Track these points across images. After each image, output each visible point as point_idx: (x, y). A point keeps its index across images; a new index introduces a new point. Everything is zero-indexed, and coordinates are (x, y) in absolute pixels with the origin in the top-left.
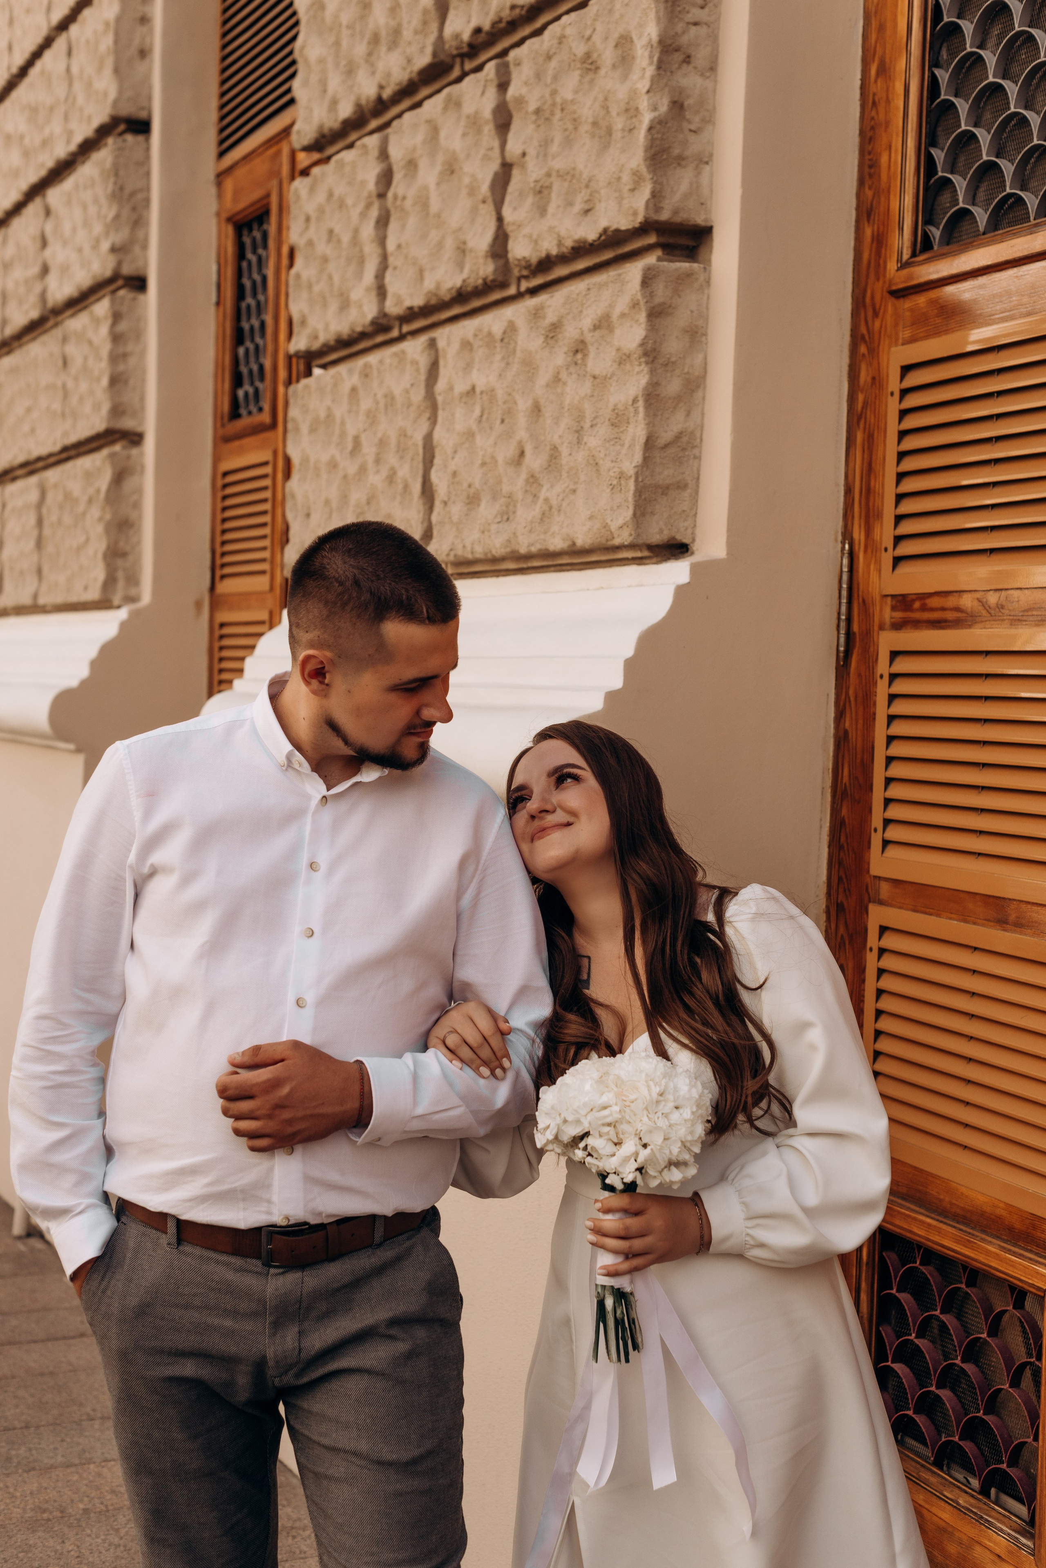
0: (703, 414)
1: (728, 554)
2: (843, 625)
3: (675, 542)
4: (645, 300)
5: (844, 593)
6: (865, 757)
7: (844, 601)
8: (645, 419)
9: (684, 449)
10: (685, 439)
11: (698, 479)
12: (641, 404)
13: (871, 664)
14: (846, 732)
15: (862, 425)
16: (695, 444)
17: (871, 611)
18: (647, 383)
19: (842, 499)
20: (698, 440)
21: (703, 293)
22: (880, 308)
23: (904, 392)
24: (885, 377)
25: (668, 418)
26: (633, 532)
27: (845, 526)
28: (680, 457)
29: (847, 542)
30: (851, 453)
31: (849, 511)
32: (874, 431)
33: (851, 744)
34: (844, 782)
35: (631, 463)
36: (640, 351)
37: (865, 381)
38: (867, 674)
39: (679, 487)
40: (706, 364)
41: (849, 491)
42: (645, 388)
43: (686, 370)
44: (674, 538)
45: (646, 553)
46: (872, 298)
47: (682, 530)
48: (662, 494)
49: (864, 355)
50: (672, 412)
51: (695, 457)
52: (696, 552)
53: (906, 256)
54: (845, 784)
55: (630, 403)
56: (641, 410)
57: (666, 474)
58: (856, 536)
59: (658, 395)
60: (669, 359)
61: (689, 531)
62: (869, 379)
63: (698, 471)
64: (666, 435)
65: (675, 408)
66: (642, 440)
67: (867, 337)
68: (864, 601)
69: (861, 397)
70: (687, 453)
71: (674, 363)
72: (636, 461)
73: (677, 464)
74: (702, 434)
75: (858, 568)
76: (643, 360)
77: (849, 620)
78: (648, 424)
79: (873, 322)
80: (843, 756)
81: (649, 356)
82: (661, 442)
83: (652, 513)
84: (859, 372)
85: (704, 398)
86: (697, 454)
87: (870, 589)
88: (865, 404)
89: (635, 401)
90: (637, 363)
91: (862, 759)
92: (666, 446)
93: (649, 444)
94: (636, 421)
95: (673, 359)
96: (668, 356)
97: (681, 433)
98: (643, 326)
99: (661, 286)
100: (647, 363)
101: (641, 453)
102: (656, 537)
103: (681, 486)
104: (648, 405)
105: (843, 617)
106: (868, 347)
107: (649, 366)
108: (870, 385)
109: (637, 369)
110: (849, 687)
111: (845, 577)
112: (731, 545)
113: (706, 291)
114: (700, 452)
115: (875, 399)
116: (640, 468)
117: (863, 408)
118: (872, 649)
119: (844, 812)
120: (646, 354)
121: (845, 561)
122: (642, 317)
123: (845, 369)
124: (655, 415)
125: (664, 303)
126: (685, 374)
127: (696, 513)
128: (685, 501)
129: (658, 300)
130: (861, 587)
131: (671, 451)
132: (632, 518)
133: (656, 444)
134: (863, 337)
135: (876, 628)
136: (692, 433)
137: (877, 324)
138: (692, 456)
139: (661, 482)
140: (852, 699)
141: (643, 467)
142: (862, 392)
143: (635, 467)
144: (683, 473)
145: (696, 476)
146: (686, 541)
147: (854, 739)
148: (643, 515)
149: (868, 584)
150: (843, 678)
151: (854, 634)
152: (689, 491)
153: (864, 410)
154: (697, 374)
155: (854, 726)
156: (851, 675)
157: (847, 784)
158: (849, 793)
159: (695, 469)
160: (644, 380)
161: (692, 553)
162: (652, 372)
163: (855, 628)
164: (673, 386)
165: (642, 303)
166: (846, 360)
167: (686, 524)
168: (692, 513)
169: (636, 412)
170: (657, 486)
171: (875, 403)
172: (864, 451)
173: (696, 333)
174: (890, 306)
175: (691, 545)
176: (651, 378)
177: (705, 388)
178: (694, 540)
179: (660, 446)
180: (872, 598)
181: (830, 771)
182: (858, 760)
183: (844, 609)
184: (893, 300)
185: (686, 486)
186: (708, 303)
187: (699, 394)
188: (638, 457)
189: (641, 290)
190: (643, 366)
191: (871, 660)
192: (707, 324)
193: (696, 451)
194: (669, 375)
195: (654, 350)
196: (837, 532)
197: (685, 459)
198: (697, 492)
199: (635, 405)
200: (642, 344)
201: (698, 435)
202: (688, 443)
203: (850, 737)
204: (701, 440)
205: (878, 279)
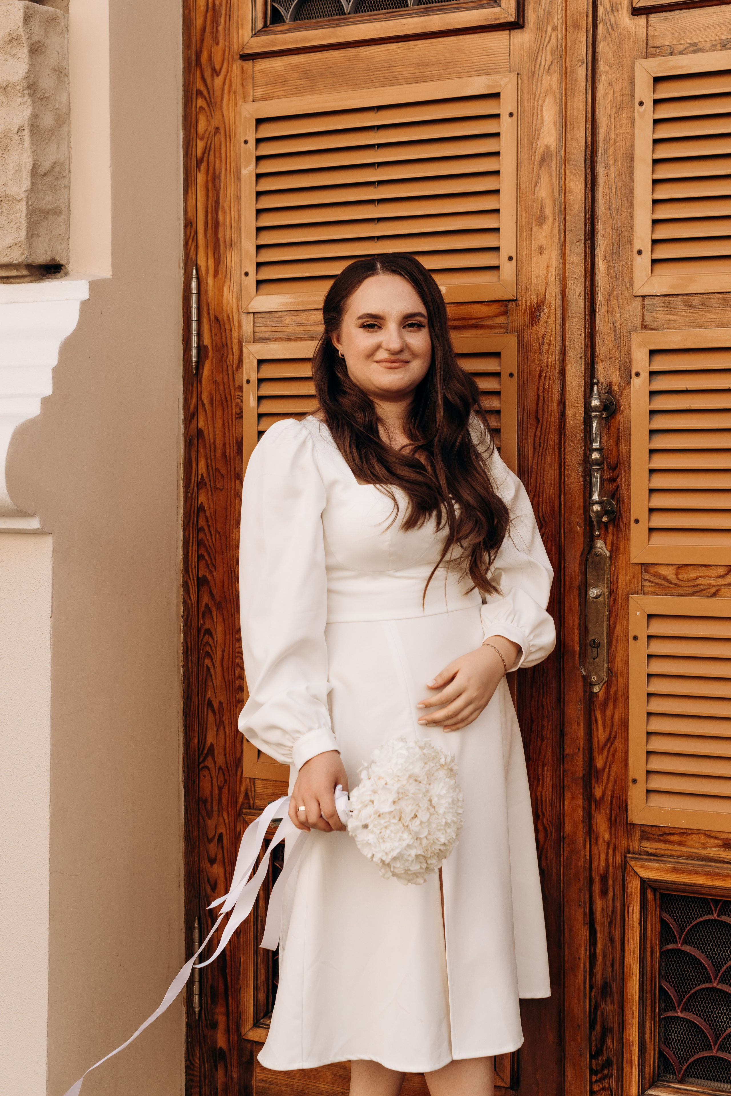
0: (69, 147)
1: (113, 275)
2: (194, 339)
3: (53, 263)
4: (27, 37)
5: (194, 312)
6: (228, 451)
7: (194, 318)
8: (31, 148)
9: (57, 178)
10: (57, 169)
11: (69, 206)
12: (27, 132)
13: (230, 372)
14: (200, 433)
15: (203, 167)
16: (64, 175)
17: (227, 327)
18: (31, 114)
19: (182, 231)
20: (67, 171)
21: (64, 37)
22: (221, 69)
23: (259, 141)
24: (232, 127)
25: (44, 149)
26: (26, 252)
27: (187, 255)
28: (55, 185)
29: (194, 268)
30: (190, 192)
31: (190, 241)
32: (220, 173)
33: (207, 442)
34: (200, 473)
35: (20, 187)
36: (24, 84)
37: (206, 131)
38: (226, 380)
39: (55, 213)
40: (70, 103)
41: (189, 224)
42: (30, 119)
43: (57, 106)
44: (53, 259)
45: (25, 272)
46: (210, 58)
47: (60, 251)
48: (44, 218)
49: (202, 108)
50: (47, 143)
51: (65, 187)
52: (71, 273)
53: (260, 25)
54: (202, 476)
55: (16, 131)
56: (27, 138)
57: (47, 201)
58: (202, 261)
59: (38, 126)
60: (44, 93)
61: (65, 253)
62: (211, 129)
63: (69, 199)
64: (45, 166)
65: (49, 140)
66: (29, 167)
67: (205, 93)
68: (217, 319)
69: (201, 145)
70: (59, 183)
71: (47, 98)
72: (26, 186)
73: (54, 191)
74: (69, 166)
75: (206, 291)
76: (26, 92)
77: (199, 335)
78: (33, 152)
79: (213, 80)
80: (198, 452)
81: (31, 89)
82: (42, 170)
83: (38, 235)
84: (197, 122)
85: (69, 133)
86: (67, 184)
87: (224, 308)
88: (206, 150)
89: (20, 129)
90: (19, 94)
91: (224, 454)
92: (46, 174)
93: (34, 172)
94: (22, 148)
95: (47, 95)
96: (43, 91)
97: (55, 164)
98: (26, 60)
99: (37, 25)
100: (30, 95)
101: (29, 179)
102: (42, 258)
103: (57, 212)
104: (32, 135)
105: (194, 332)
106: (206, 100)
107: (31, 98)
108: (212, 133)
109: (20, 100)
110: (201, 392)
111: (194, 299)
112: (115, 266)
113: (66, 36)
114: (70, 182)
115: (220, 146)
116: (29, 192)
117: (204, 153)
118: (230, 358)
119: (202, 498)
120: (29, 87)
121: (194, 284)
122: (23, 52)
123: (181, 119)
124: (37, 145)
125: (40, 42)
126: (56, 109)
127: (69, 238)
128: (61, 226)
129: (36, 38)
130: (212, 307)
131: (49, 179)
132: (25, 239)
133: (39, 171)
134: (199, 93)
135: (235, 341)
136: (62, 164)
137: (218, 81)
138: (63, 186)
139: (44, 208)
140: (206, 402)
141: (31, 191)
142: (202, 139)
143: (25, 191)
144: (59, 200)
145: (67, 204)
146: (62, 262)
147: (211, 437)
148: (32, 236)
149: (222, 303)
150: (192, 385)
151: (206, 347)
152: (63, 217)
153: (206, 155)
154: (64, 111)
155: (210, 426)
156: (204, 382)
157: (205, 475)
158: (208, 483)
159: (66, 196)
160: (28, 112)
161: (67, 274)
162: (34, 103)
163: (207, 341)
164: (48, 121)
165: (24, 39)
166: (180, 112)
167: (62, 247)
168: (65, 238)
169: (22, 140)
170: (42, 211)
171: (220, 149)
172: (207, 190)
173: (61, 72)
174: (237, 66)
175: (66, 266)
176: (34, 109)
177: (69, 124)
178: (68, 262)
179: (42, 173)
180: (228, 316)
181: (182, 465)
182: (219, 453)
183: (194, 325)
184: (240, 62)
185: (61, 212)
186: (68, 47)
187: (65, 129)
188: (26, 182)
189: (23, 27)
190: (26, 98)
191: (230, 368)
192: (69, 66)
193: (65, 181)
194: (43, 109)
195: (34, 84)
196: (180, 259)
197: (58, 188)
198: (69, 219)
199: (20, 134)
200: (26, 78)
201: (67, 167)
202: (60, 173)
203: (206, 435)
204: (70, 171)
205: (217, 44)
